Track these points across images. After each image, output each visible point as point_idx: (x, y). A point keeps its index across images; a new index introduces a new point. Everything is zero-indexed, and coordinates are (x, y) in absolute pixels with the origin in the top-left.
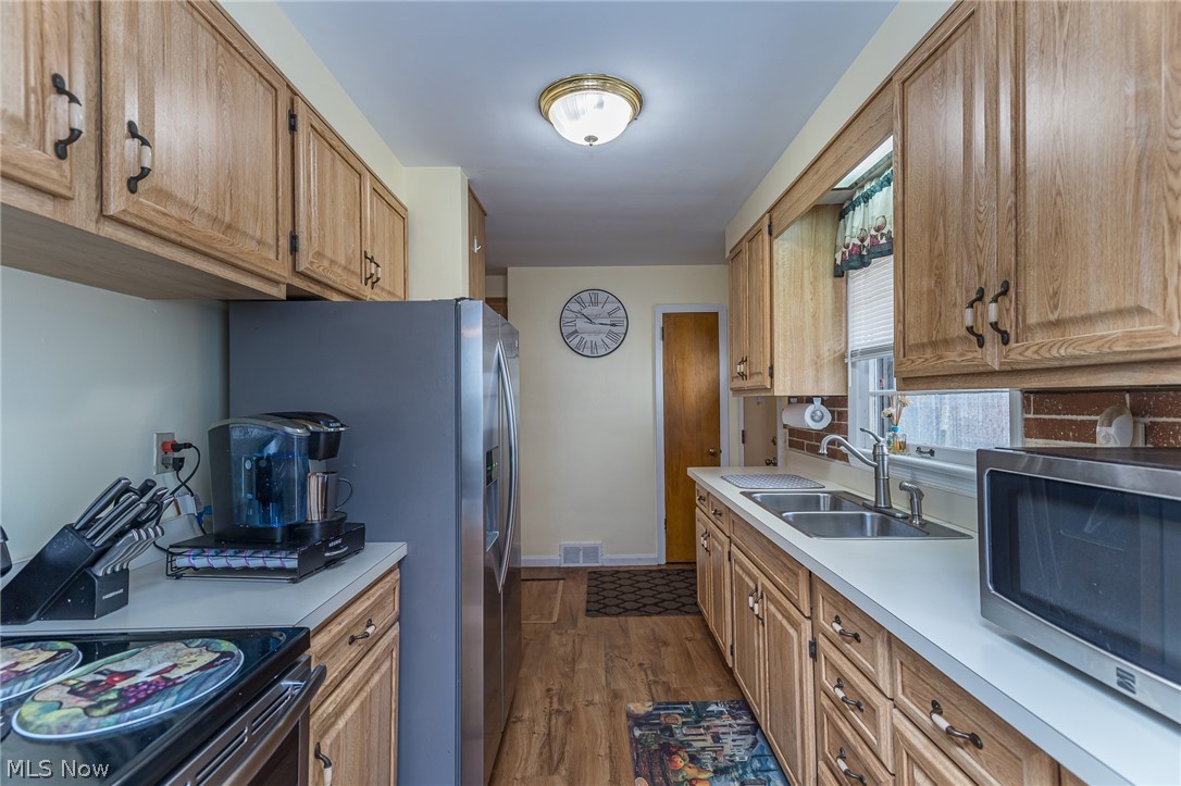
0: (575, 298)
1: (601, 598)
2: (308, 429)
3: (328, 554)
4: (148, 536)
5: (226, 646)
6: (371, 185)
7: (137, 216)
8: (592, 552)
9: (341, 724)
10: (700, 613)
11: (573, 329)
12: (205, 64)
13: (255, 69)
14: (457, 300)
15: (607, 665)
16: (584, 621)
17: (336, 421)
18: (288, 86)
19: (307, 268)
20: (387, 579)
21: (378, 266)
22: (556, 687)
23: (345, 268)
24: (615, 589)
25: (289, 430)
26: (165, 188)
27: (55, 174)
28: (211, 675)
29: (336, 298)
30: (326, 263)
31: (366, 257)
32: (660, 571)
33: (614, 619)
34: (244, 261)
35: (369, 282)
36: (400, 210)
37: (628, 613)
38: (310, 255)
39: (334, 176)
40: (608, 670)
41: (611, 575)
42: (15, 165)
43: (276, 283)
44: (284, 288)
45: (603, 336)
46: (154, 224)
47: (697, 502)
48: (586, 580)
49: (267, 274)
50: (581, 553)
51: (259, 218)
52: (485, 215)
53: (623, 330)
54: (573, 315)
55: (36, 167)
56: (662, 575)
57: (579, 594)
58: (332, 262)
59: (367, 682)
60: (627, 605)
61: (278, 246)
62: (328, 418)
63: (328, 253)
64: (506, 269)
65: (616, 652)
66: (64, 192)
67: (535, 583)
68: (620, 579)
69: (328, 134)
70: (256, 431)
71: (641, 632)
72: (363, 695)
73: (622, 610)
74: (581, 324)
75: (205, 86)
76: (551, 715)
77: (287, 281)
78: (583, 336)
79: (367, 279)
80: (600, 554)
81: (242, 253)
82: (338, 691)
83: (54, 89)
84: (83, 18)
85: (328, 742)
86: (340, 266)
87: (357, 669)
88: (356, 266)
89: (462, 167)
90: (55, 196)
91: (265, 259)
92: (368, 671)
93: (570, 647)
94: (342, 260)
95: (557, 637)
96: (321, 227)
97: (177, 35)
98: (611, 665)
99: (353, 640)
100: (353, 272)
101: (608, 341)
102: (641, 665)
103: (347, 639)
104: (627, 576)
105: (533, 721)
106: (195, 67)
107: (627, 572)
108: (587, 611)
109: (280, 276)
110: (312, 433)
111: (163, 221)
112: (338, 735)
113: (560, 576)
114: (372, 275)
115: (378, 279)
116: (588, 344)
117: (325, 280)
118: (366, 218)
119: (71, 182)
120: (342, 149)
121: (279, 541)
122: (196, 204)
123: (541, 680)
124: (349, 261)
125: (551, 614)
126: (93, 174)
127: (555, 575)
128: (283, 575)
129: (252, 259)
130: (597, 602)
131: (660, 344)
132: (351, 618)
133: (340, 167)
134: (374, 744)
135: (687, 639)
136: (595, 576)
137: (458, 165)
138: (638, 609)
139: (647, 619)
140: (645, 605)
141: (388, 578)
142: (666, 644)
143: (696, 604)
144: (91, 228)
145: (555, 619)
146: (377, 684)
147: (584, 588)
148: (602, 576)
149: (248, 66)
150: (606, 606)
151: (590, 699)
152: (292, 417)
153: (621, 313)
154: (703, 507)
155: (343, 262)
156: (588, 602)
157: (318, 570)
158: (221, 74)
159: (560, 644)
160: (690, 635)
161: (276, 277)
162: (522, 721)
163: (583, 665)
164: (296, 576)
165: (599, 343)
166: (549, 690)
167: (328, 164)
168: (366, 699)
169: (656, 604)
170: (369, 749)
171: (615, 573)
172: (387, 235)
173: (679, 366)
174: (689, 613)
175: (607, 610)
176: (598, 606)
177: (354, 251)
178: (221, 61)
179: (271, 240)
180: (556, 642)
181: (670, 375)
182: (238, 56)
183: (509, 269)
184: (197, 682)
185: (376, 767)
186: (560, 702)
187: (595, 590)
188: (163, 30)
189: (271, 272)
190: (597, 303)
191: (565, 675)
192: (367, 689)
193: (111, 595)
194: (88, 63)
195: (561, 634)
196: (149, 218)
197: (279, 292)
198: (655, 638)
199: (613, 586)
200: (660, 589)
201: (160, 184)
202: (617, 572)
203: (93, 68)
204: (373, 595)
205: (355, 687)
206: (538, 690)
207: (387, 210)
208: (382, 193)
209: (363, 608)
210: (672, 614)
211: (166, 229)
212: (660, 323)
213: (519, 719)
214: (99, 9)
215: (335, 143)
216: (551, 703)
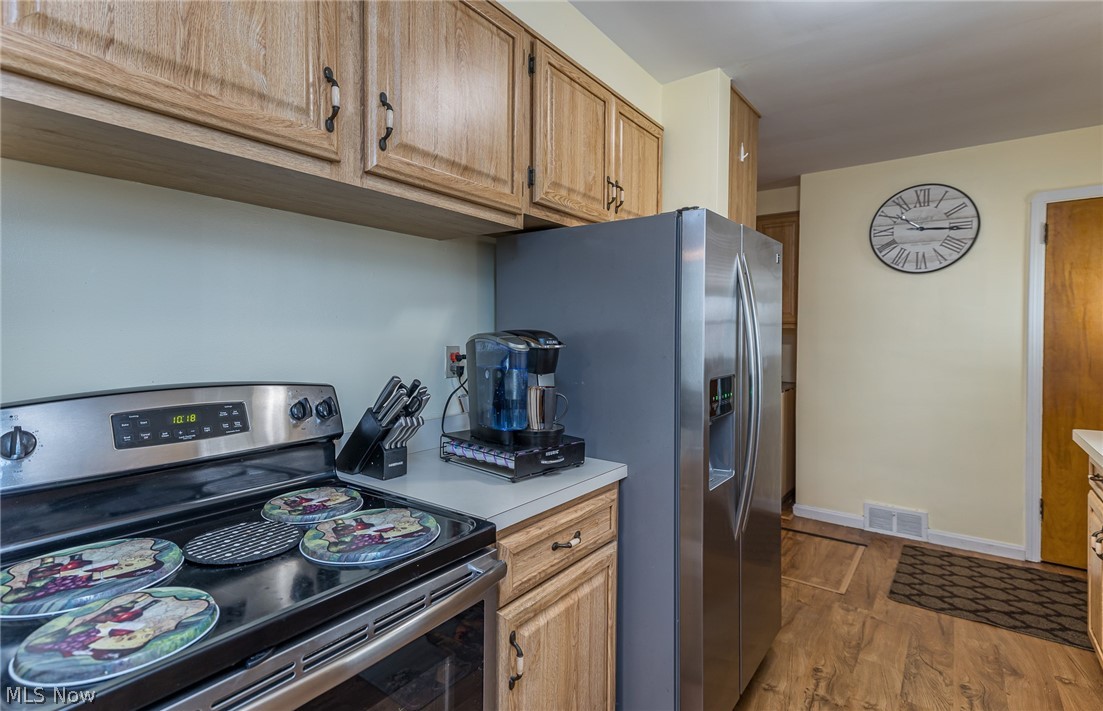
0: (895, 199)
1: (916, 581)
2: (528, 344)
3: (543, 462)
4: (412, 423)
5: (431, 522)
6: (617, 109)
7: (387, 169)
8: (914, 522)
9: (542, 621)
10: (1091, 649)
11: (890, 239)
12: (444, 32)
13: (494, 24)
14: (680, 212)
15: (907, 669)
16: (883, 604)
17: (555, 338)
18: (526, 31)
19: (542, 199)
20: (600, 497)
21: (621, 189)
22: (827, 671)
23: (584, 195)
24: (941, 576)
25: (512, 345)
26: (409, 142)
27: (326, 145)
28: (405, 543)
29: (575, 223)
30: (564, 193)
31: (609, 182)
32: (1027, 570)
33: (933, 614)
34: (479, 197)
35: (613, 206)
36: (653, 129)
37: (954, 613)
38: (546, 186)
39: (573, 108)
40: (906, 676)
41: (941, 557)
42: (299, 142)
43: (514, 215)
44: (521, 219)
45: (937, 245)
46: (401, 174)
47: (1091, 483)
48: (898, 553)
49: (502, 207)
50: (895, 520)
51: (494, 157)
52: (759, 117)
53: (971, 234)
54: (889, 221)
55: (313, 141)
56: (1029, 576)
57: (883, 570)
58: (570, 190)
59: (575, 589)
60: (957, 602)
61: (513, 181)
62: (548, 336)
63: (565, 182)
64: (799, 178)
65: (927, 658)
66: (333, 156)
67: (826, 541)
68: (952, 565)
69: (567, 68)
70: (490, 345)
71: (975, 643)
72: (569, 601)
73: (946, 606)
74: (900, 232)
75: (444, 50)
76: (813, 700)
77: (523, 212)
78: (904, 246)
79: (609, 204)
80: (924, 526)
81: (477, 190)
82: (539, 590)
83: (325, 80)
84: (352, 20)
85: (526, 634)
86: (579, 193)
87: (562, 575)
88: (597, 192)
89: (720, 67)
90: (331, 161)
91: (500, 193)
92: (575, 580)
93: (856, 629)
94: (581, 187)
95: (841, 611)
96: (559, 158)
97: (421, 13)
98: (914, 671)
99: (556, 547)
100: (594, 199)
101: (944, 252)
102: (963, 687)
103: (550, 543)
104: (967, 563)
105: (789, 697)
106: (436, 35)
107: (968, 558)
108: (892, 592)
109: (514, 207)
110: (532, 349)
111: (407, 170)
112: (538, 630)
113: (861, 541)
114: (614, 199)
115: (621, 203)
116: (912, 257)
117: (563, 208)
118: (609, 144)
119: (337, 149)
120: (583, 79)
121: (507, 443)
122: (436, 152)
123: (809, 655)
124: (589, 188)
125: (839, 583)
126: (358, 141)
127: (856, 538)
128: (505, 473)
129: (487, 195)
130: (909, 585)
131: (1039, 251)
132: (553, 525)
133: (581, 98)
134: (584, 652)
135: (1061, 680)
136: (913, 552)
137: (717, 66)
138: (975, 612)
139: (988, 629)
140: (988, 610)
141: (603, 496)
142: (1015, 673)
143: (1086, 633)
144: (357, 183)
145: (843, 590)
146: (586, 596)
147: (894, 563)
148: (924, 554)
149: (486, 23)
150: (921, 594)
151: (873, 702)
152: (517, 334)
153: (970, 211)
154: (1099, 491)
155: (582, 190)
156: (895, 581)
157: (536, 475)
158: (460, 36)
159: (844, 621)
160: (1067, 675)
161: (514, 210)
162: (774, 692)
163: (871, 657)
164: (516, 476)
165: (930, 253)
166: (817, 670)
167: (567, 96)
168: (572, 606)
169: (1009, 614)
170: (577, 655)
171: (947, 556)
172: (635, 158)
173: (1077, 279)
174: (1072, 644)
175: (923, 600)
176: (908, 591)
177: (594, 177)
178: (460, 25)
179: (504, 174)
180: (838, 618)
181: (1057, 292)
182: (476, 16)
183: (804, 177)
184: (395, 545)
185: (586, 675)
186: (830, 688)
187: (911, 570)
188: (409, 12)
189: (505, 205)
190: (928, 202)
191: (844, 661)
192: (575, 597)
193: (394, 465)
194: (355, 55)
195: (848, 610)
196: (396, 169)
197: (517, 223)
198: (997, 660)
199: (939, 571)
200: (1022, 594)
201: (405, 140)
202: (950, 555)
203: (359, 58)
204: (581, 509)
205: (558, 592)
206: (803, 665)
207: (636, 132)
208: (630, 114)
209: (569, 519)
210: (1037, 636)
211: (411, 176)
212: (1040, 218)
213: (771, 689)
214: (363, 7)
215: (575, 74)
216: (817, 686)
